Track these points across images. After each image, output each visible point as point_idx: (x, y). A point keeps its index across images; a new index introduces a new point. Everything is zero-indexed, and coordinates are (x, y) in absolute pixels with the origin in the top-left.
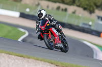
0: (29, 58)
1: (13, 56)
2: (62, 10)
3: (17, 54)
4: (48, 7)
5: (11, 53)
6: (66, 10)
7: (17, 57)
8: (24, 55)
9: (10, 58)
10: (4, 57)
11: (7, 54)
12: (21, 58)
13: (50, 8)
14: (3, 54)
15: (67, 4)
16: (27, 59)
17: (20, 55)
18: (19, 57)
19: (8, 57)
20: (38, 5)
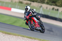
0: (35, 39)
1: (25, 38)
2: (56, 10)
3: (28, 37)
4: (47, 8)
5: (24, 36)
6: (58, 10)
7: (28, 39)
8: (32, 38)
9: (23, 39)
10: (20, 38)
11: (22, 36)
12: (30, 39)
13: (48, 9)
14: (19, 37)
15: (58, 6)
16: (34, 40)
17: (30, 37)
18: (29, 39)
19: (22, 38)
20: (41, 6)
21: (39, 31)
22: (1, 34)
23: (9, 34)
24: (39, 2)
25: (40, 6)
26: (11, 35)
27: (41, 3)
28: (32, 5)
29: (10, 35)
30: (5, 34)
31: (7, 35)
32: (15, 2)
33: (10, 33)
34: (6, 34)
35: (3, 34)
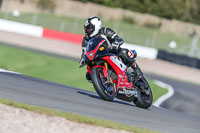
20: (194, 34)
21: (132, 103)
22: (63, 123)
23: (91, 123)
24: (187, 21)
25: (190, 31)
26: (97, 126)
27: (194, 22)
28: (163, 30)
29: (92, 127)
30: (76, 124)
31: (82, 125)
32: (111, 20)
33: (93, 120)
34: (80, 122)
35: (72, 124)
